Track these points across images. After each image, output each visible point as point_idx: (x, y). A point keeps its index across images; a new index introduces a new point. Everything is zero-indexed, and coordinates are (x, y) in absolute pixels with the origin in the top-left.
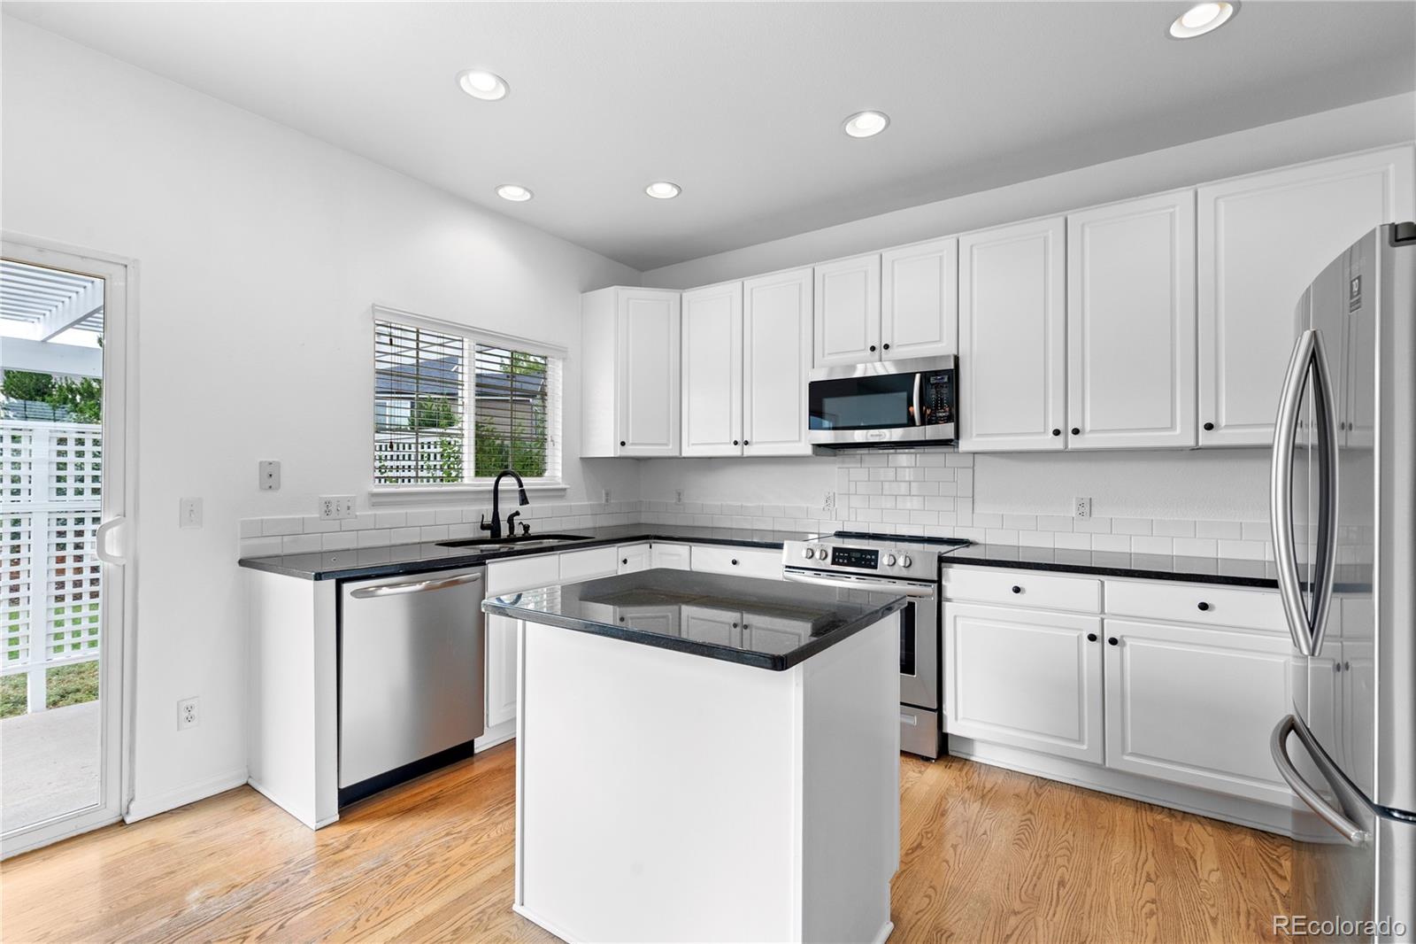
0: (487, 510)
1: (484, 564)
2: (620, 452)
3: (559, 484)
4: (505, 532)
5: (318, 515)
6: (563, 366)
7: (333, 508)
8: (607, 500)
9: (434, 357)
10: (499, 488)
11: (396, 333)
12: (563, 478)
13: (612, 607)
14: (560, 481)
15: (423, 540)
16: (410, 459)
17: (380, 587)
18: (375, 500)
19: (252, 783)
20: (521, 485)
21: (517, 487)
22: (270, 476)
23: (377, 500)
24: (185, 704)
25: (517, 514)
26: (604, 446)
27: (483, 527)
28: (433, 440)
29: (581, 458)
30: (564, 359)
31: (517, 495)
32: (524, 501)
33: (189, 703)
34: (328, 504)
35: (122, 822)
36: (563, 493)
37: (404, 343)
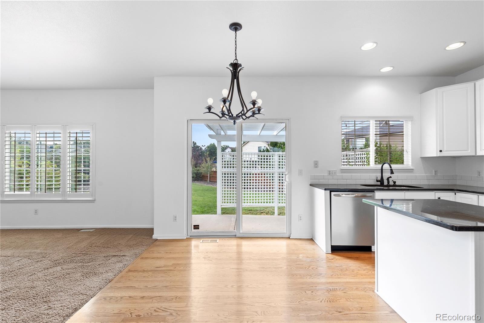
0: (379, 175)
1: (374, 192)
2: (440, 154)
3: (410, 167)
4: (386, 183)
5: (327, 175)
6: (411, 123)
7: (331, 173)
8: (435, 174)
9: (350, 130)
10: (383, 168)
11: (347, 123)
12: (412, 165)
13: (436, 216)
14: (411, 166)
15: (357, 183)
16: (353, 159)
17: (342, 194)
18: (342, 171)
19: (313, 238)
20: (391, 167)
21: (389, 168)
22: (316, 164)
23: (343, 171)
24: (300, 216)
25: (391, 177)
26: (432, 152)
27: (377, 181)
28: (359, 153)
29: (421, 157)
30: (412, 121)
31: (389, 171)
32: (392, 172)
33: (301, 216)
34: (330, 172)
35: (289, 238)
36: (412, 171)
37: (350, 125)
